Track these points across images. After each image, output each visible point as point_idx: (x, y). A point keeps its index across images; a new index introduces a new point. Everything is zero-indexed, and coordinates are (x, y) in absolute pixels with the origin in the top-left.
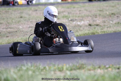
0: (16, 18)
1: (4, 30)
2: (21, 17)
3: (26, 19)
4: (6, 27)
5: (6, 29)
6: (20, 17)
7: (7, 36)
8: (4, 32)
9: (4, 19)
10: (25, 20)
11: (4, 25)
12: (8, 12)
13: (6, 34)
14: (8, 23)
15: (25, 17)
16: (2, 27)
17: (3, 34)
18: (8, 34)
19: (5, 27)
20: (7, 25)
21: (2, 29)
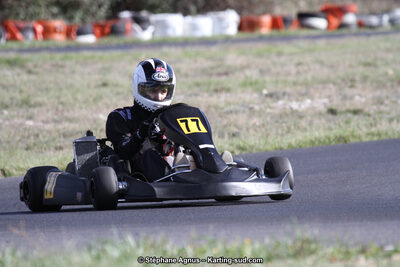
0: (89, 86)
1: (49, 127)
2: (105, 85)
3: (120, 90)
4: (56, 117)
5: (56, 121)
6: (100, 83)
7: (59, 144)
8: (49, 132)
9: (47, 90)
10: (118, 94)
11: (48, 111)
12: (62, 67)
13: (54, 139)
14: (62, 103)
15: (116, 85)
16: (44, 118)
17: (46, 139)
18: (62, 139)
19: (50, 115)
20: (57, 109)
21: (41, 124)
